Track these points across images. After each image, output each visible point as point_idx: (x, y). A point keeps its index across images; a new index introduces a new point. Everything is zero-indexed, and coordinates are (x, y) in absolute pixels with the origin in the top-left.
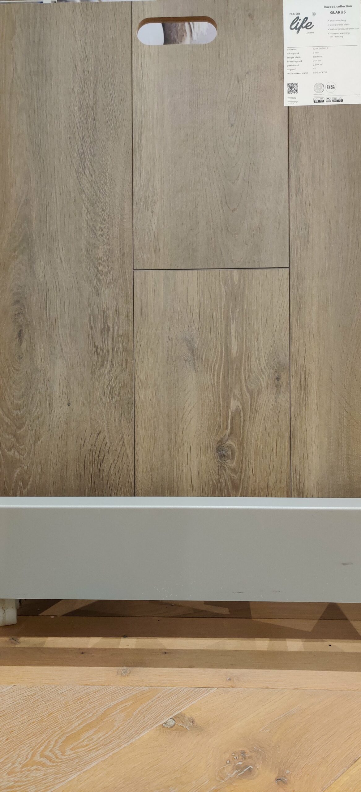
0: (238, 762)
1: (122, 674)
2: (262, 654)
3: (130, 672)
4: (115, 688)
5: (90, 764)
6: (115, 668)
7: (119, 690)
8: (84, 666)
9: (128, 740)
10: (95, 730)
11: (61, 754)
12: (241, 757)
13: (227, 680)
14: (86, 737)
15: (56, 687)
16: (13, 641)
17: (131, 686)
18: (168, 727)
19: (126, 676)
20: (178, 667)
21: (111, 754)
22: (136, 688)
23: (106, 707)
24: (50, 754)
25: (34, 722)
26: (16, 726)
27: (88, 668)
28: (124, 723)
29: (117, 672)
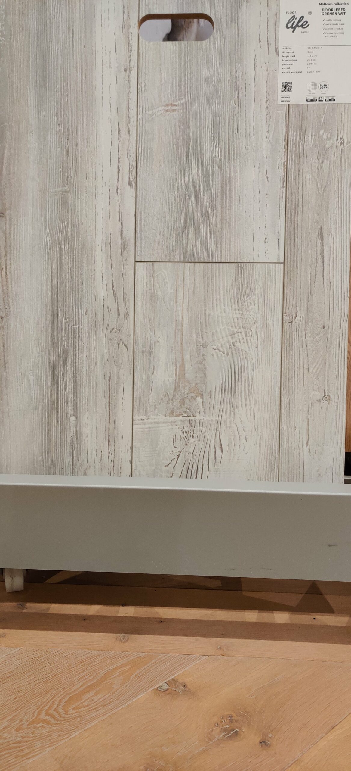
0: (226, 725)
1: (120, 640)
2: (251, 624)
3: (128, 639)
4: (115, 653)
5: (90, 723)
6: (114, 634)
7: (118, 655)
8: (85, 631)
9: (125, 703)
10: (95, 692)
11: (65, 713)
12: (228, 721)
13: (218, 649)
14: (87, 698)
15: (61, 650)
16: (20, 606)
17: (129, 651)
18: (162, 691)
19: (124, 642)
20: (174, 635)
21: (109, 714)
22: (134, 654)
23: (106, 670)
24: (55, 713)
25: (39, 683)
26: (23, 686)
27: (89, 633)
28: (122, 686)
29: (116, 639)
